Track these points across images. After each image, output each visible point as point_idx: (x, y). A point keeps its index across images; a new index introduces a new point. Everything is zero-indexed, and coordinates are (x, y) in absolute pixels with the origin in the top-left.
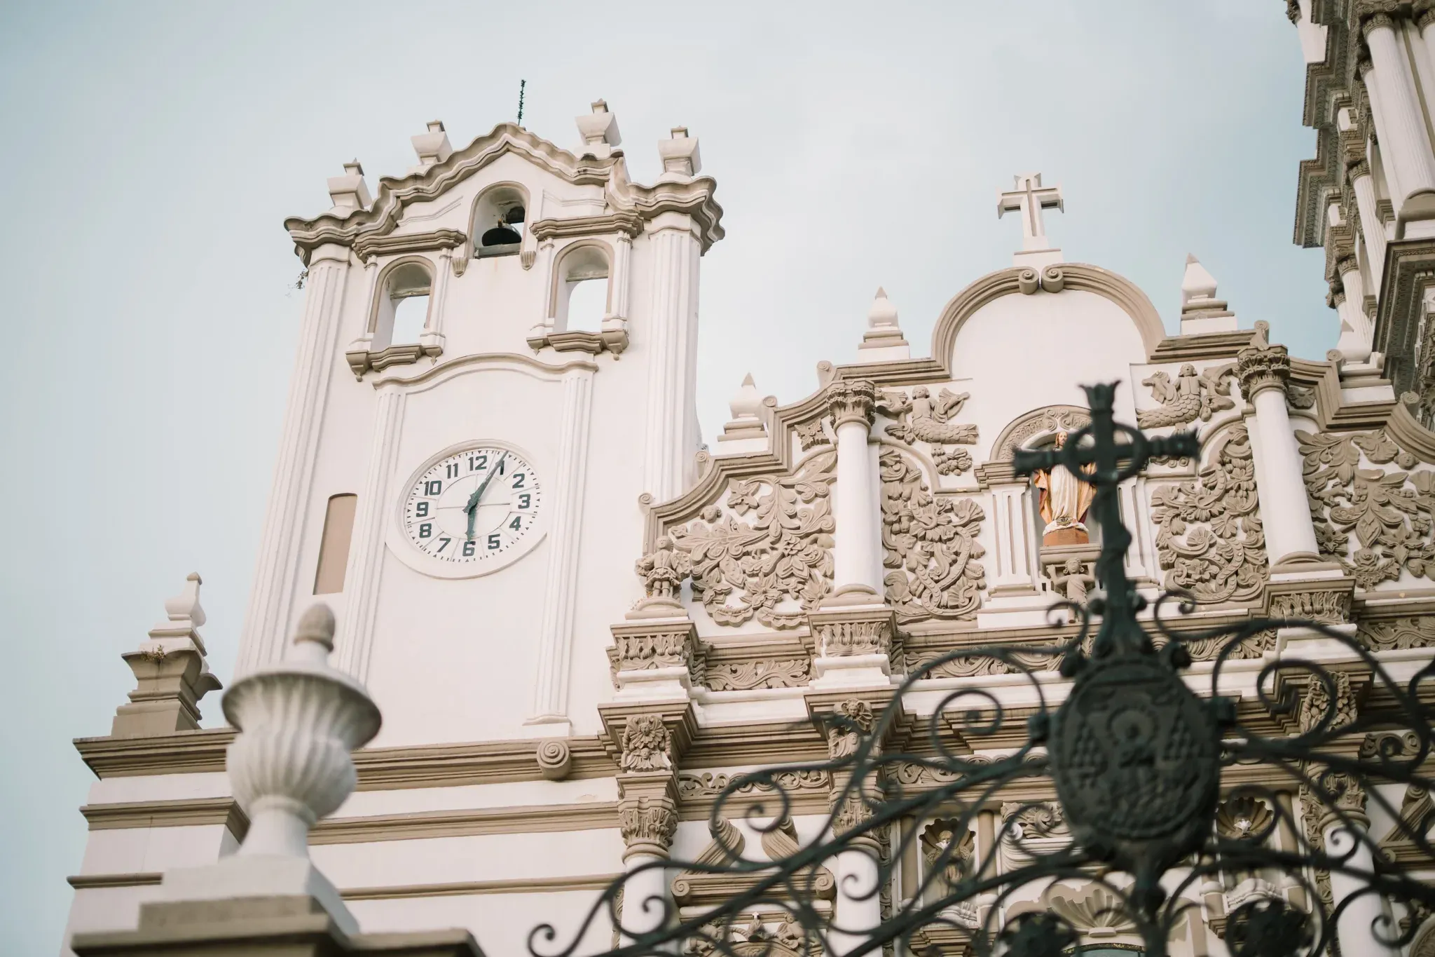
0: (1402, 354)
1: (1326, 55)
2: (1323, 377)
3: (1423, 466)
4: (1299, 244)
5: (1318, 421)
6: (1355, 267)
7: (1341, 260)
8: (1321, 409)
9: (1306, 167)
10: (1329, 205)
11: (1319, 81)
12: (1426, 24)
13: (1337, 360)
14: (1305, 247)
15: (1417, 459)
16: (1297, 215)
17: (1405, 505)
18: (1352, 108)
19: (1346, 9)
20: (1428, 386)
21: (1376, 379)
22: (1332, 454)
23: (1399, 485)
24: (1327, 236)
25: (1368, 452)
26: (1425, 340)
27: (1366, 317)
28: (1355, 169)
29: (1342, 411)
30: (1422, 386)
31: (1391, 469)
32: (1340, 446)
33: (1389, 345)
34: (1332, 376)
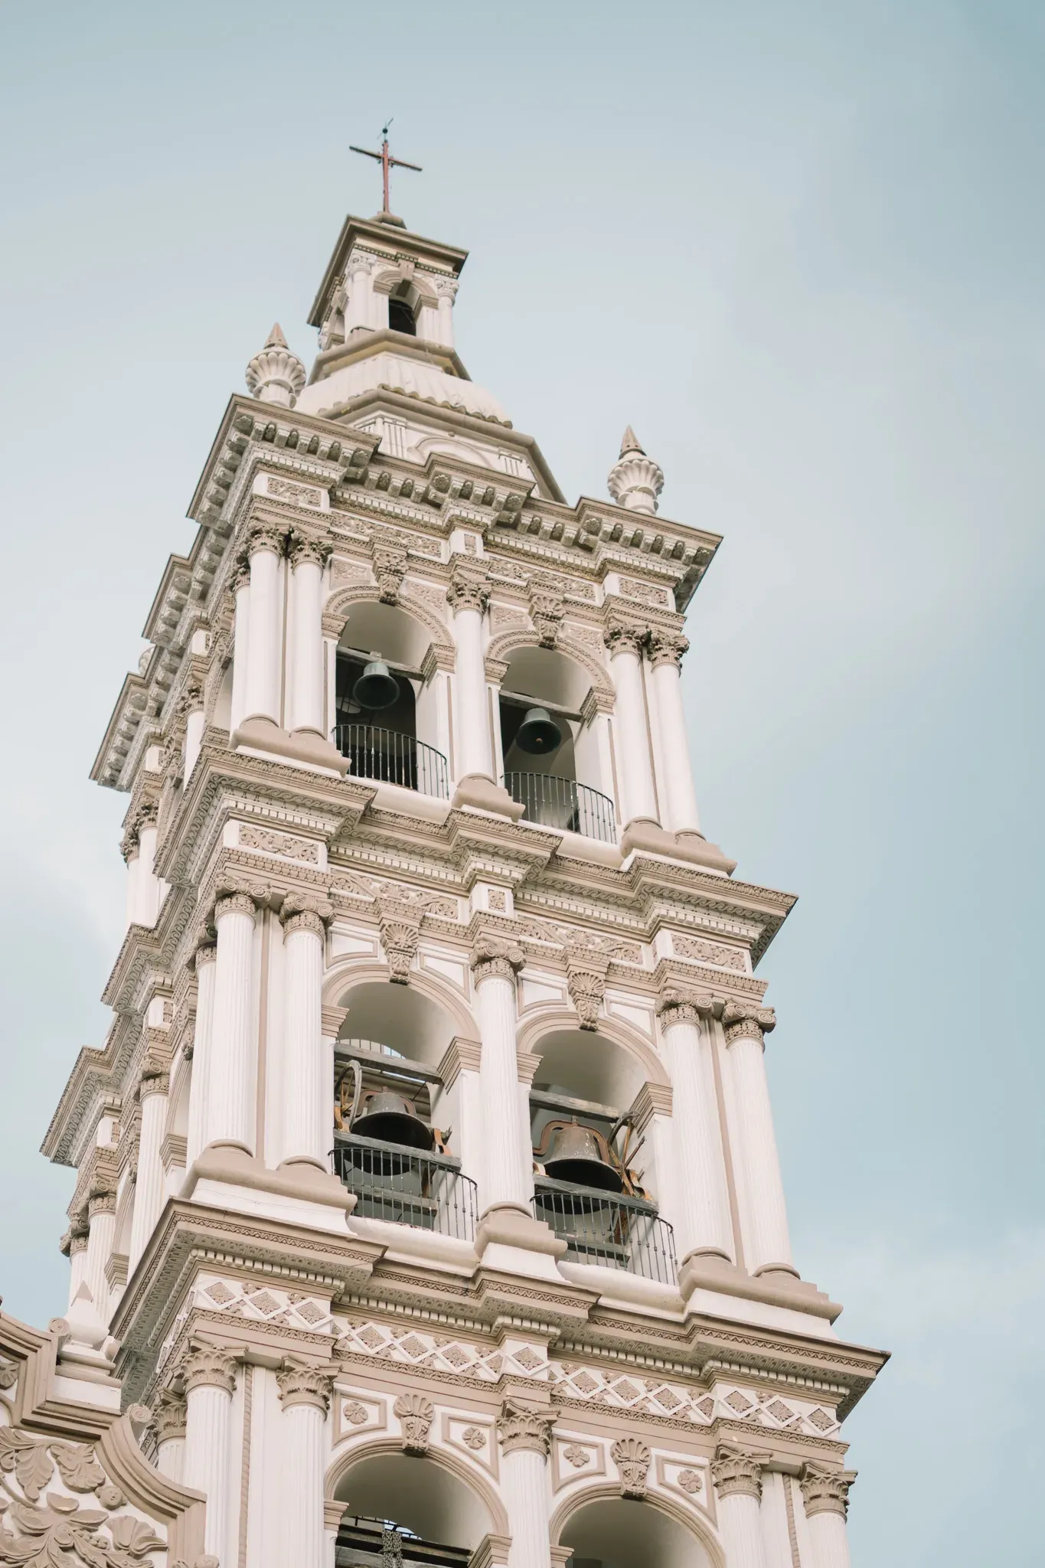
0: (142, 1350)
1: (159, 921)
2: (36, 1351)
3: (130, 1511)
4: (47, 1154)
5: (13, 1411)
6: (111, 1210)
7: (98, 1195)
8: (22, 1393)
9: (87, 1056)
10: (102, 1116)
11: (139, 951)
12: (295, 928)
13: (61, 1335)
14: (54, 1161)
15: (125, 1498)
16: (56, 1116)
17: (92, 1558)
18: (170, 1001)
19: (202, 872)
20: (165, 1403)
21: (103, 1374)
22: (18, 1461)
23: (92, 1527)
24: (88, 1156)
25: (64, 1471)
26: (179, 1340)
27: (106, 1281)
28: (151, 1081)
29: (49, 1406)
30: (157, 1401)
31: (89, 1503)
32: (33, 1451)
33: (130, 1332)
34: (48, 1353)
